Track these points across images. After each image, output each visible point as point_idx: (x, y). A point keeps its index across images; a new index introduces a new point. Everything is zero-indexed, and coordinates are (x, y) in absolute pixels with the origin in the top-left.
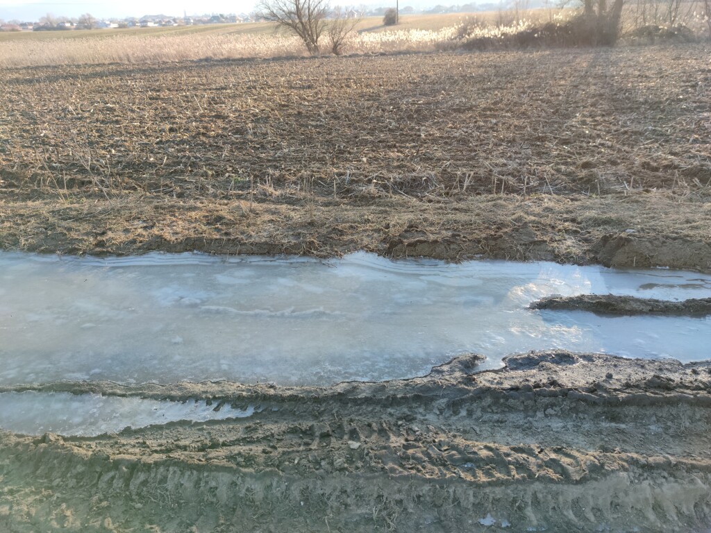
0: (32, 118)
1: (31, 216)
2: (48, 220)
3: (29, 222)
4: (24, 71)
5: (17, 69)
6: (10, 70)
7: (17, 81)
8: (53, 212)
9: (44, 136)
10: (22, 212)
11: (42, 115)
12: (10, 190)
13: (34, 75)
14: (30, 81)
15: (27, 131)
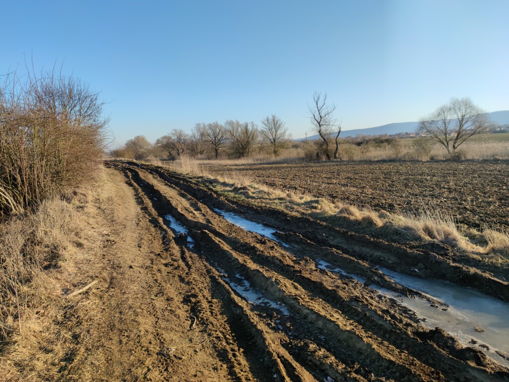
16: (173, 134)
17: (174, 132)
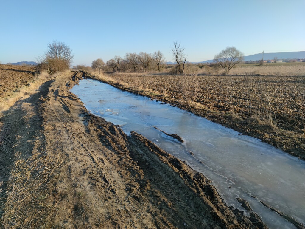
0: (293, 97)
1: (289, 137)
2: (296, 141)
3: (287, 139)
4: (293, 78)
5: (290, 76)
6: (287, 77)
7: (289, 81)
8: (299, 138)
9: (298, 105)
10: (285, 134)
11: (298, 96)
12: (281, 124)
13: (297, 79)
14: (294, 82)
15: (290, 102)
16: (115, 59)
17: (116, 58)
